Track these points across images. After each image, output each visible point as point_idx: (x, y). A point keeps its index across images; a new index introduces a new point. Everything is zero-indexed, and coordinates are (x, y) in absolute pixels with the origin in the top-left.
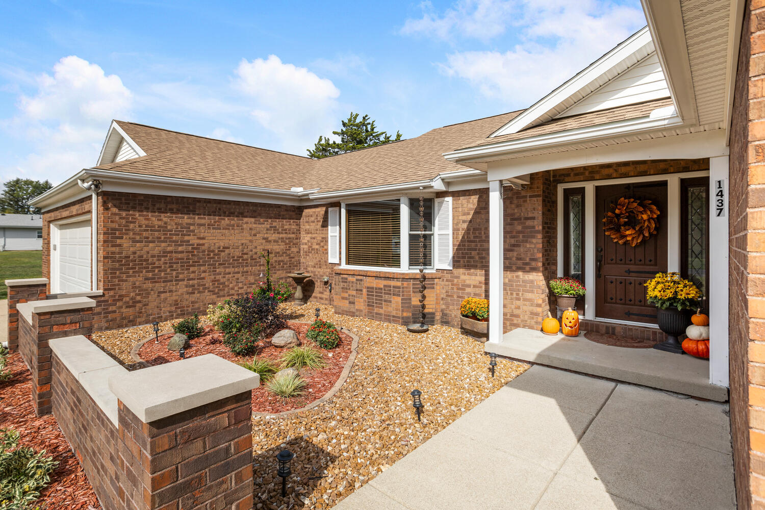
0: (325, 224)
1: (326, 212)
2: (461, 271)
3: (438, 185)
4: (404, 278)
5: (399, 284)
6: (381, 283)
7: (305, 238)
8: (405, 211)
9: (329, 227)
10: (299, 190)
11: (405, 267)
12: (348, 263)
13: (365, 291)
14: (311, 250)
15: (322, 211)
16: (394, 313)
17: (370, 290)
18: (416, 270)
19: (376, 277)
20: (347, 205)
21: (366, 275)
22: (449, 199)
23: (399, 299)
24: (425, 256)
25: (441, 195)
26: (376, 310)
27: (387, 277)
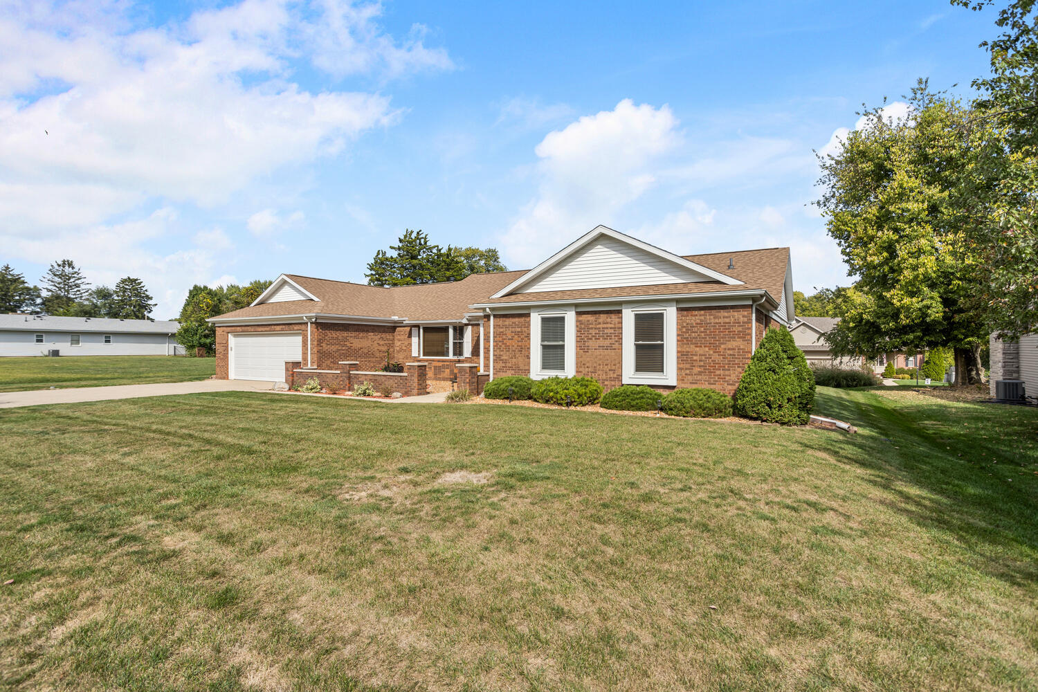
0: (410, 336)
1: (411, 330)
2: (475, 357)
3: (465, 321)
4: (451, 361)
5: (448, 363)
6: (441, 364)
7: (397, 343)
8: (451, 331)
9: (413, 338)
10: (396, 318)
11: (451, 356)
12: (424, 355)
13: (433, 368)
14: (401, 350)
15: (408, 329)
16: (447, 377)
17: (435, 367)
18: (456, 358)
19: (438, 361)
20: (424, 328)
21: (433, 360)
22: (470, 327)
23: (448, 370)
24: (460, 351)
25: (467, 325)
26: (438, 376)
27: (443, 361)
